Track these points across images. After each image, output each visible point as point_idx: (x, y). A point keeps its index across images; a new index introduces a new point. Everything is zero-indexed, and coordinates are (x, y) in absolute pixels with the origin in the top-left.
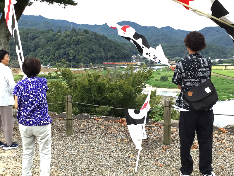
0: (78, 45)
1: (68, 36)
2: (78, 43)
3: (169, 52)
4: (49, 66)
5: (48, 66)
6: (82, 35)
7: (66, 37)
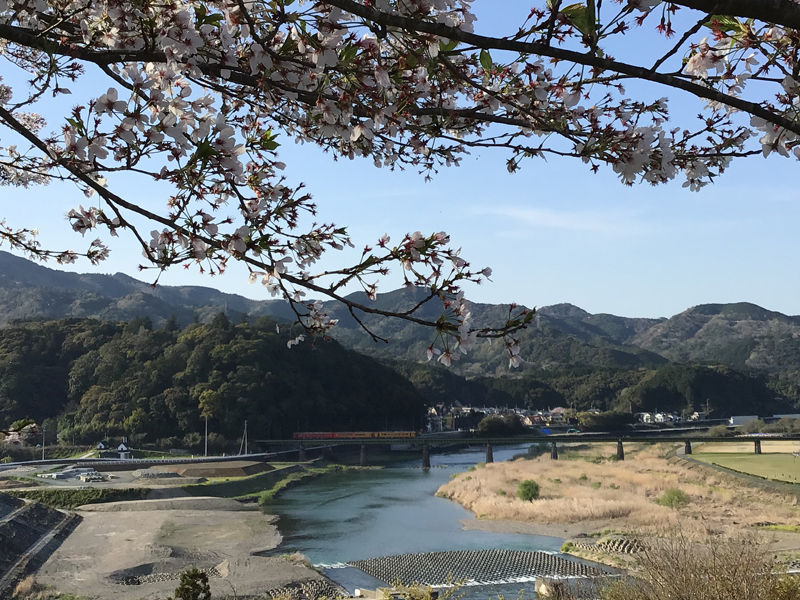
0: (235, 371)
1: (200, 342)
2: (231, 366)
3: (567, 393)
4: (125, 449)
5: (120, 449)
6: (247, 337)
7: (191, 344)
